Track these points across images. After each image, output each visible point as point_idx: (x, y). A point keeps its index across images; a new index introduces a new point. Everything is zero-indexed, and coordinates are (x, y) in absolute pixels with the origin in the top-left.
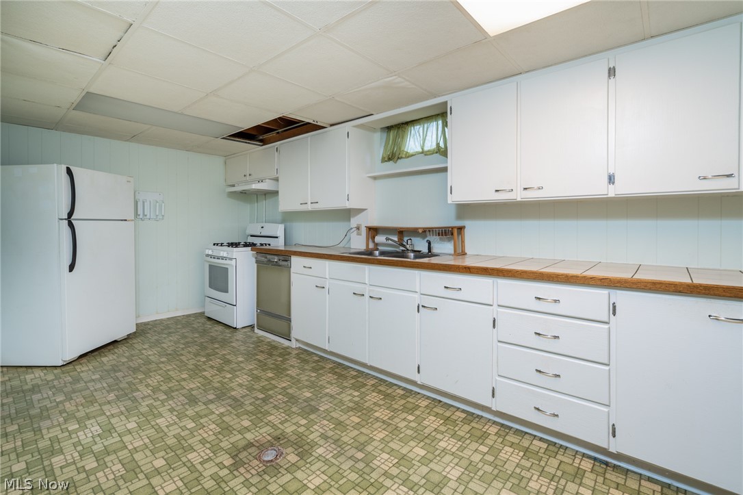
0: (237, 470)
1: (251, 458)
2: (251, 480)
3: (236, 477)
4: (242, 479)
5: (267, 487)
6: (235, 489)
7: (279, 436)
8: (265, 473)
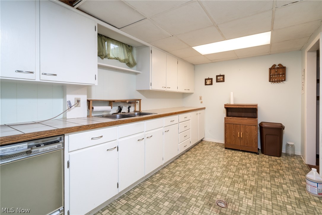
0: (238, 211)
1: (228, 210)
2: (238, 205)
3: (241, 210)
4: (240, 208)
5: (237, 199)
6: (246, 208)
7: (209, 205)
8: (232, 202)
